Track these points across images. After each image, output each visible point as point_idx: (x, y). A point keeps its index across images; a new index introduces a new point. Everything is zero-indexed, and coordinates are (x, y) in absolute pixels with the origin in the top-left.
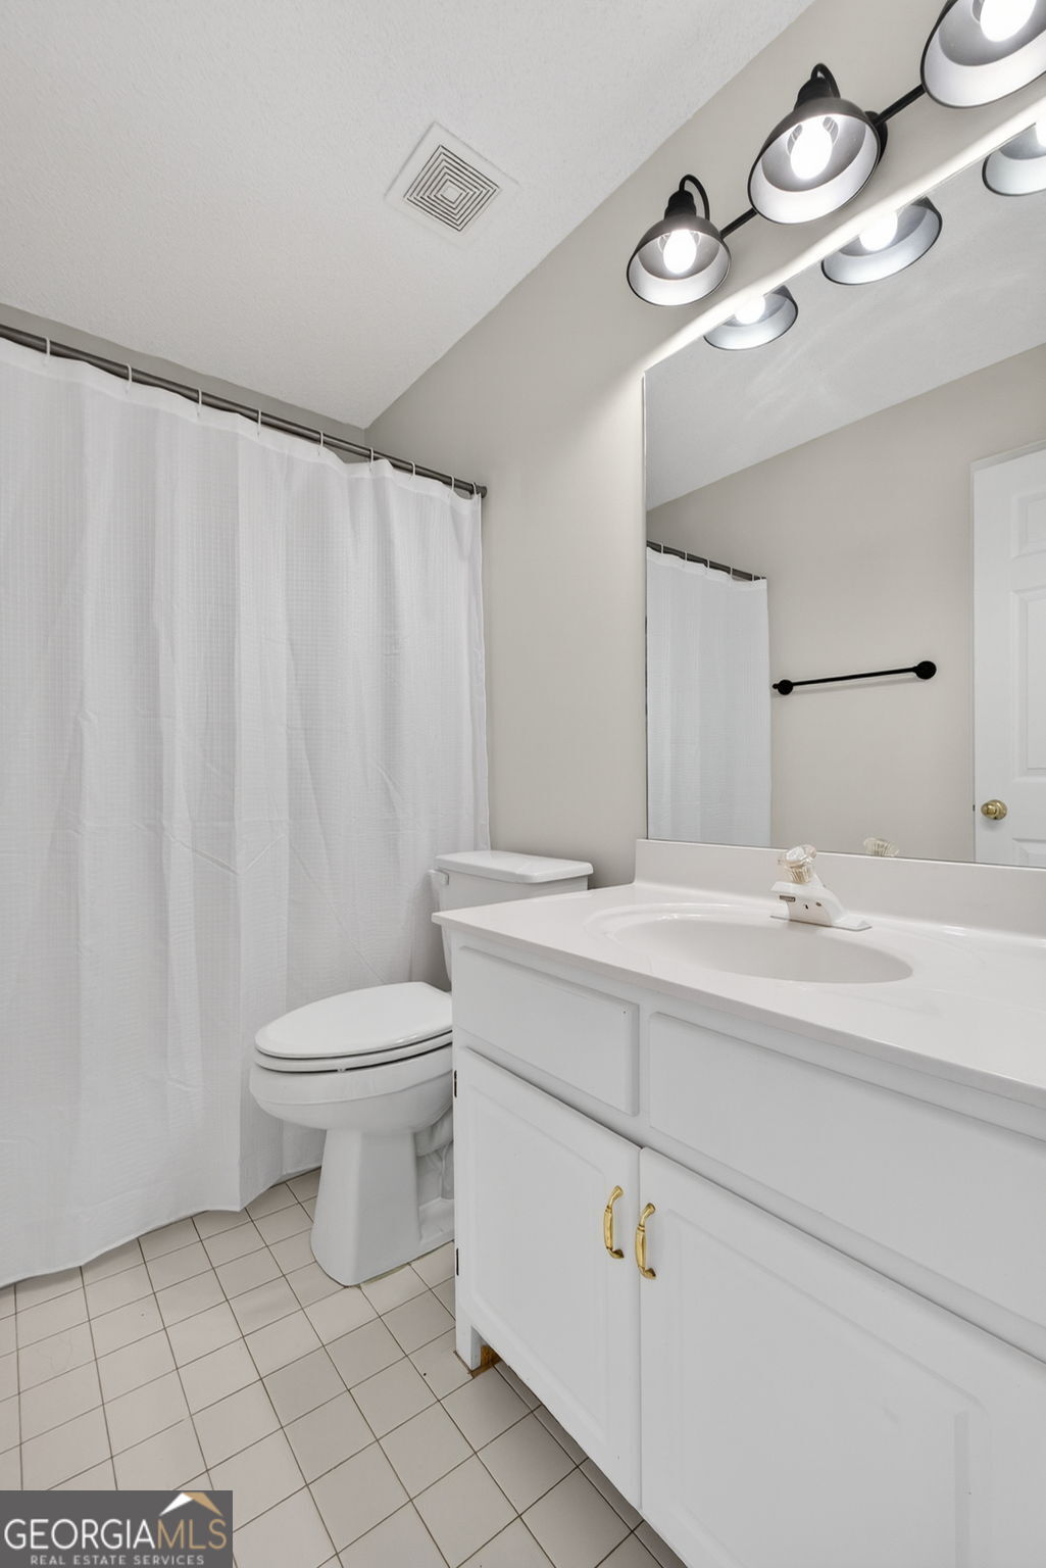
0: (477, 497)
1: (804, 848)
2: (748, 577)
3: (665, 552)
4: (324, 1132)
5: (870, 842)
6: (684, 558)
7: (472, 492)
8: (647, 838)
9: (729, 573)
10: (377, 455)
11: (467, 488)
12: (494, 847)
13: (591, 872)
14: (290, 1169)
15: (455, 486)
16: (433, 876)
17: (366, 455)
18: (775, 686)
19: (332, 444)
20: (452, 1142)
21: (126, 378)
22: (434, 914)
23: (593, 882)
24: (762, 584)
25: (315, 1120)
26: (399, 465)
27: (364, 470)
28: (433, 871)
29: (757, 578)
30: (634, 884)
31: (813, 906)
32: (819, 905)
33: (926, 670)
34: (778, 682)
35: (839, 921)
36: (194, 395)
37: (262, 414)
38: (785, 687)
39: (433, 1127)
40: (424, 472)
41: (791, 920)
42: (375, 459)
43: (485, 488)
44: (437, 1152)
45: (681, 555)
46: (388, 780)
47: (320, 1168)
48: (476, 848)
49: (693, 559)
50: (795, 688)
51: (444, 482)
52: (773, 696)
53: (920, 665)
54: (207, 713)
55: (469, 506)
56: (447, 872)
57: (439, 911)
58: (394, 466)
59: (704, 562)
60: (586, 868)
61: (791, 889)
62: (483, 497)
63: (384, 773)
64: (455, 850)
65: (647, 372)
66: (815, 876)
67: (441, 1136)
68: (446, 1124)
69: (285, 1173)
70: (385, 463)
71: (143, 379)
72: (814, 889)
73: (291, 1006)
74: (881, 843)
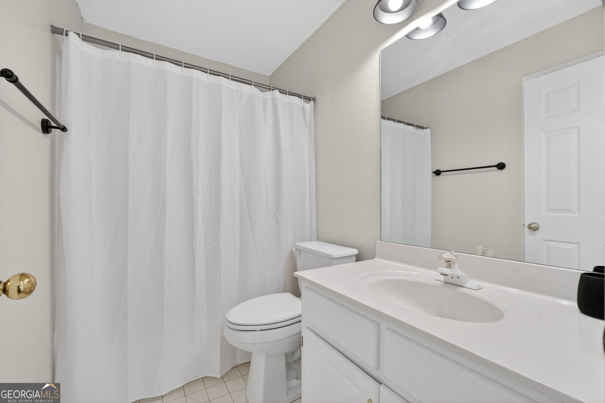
0: (312, 102)
1: (451, 253)
2: (422, 128)
3: (387, 120)
4: (251, 353)
5: (480, 248)
6: (395, 122)
7: (310, 100)
8: (381, 241)
9: (414, 126)
10: (273, 88)
11: (308, 99)
12: (318, 240)
13: (357, 253)
14: (239, 362)
15: (304, 98)
16: (294, 251)
17: (270, 89)
18: (434, 172)
19: (257, 85)
20: (301, 358)
21: (182, 66)
22: (294, 273)
23: (358, 258)
24: (428, 130)
25: (248, 349)
26: (282, 92)
27: (269, 94)
28: (294, 249)
29: (426, 128)
30: (375, 259)
31: (455, 278)
32: (458, 277)
33: (501, 166)
34: (435, 171)
35: (467, 285)
36: (206, 70)
37: (231, 76)
38: (438, 173)
39: (293, 352)
40: (292, 94)
41: (445, 282)
42: (273, 90)
43: (315, 98)
44: (295, 361)
45: (394, 120)
46: (277, 214)
47: (250, 362)
48: (311, 240)
49: (399, 122)
50: (442, 173)
51: (299, 97)
52: (433, 176)
53: (498, 164)
54: (210, 189)
55: (309, 106)
56: (299, 250)
57: (297, 271)
58: (280, 92)
59: (403, 122)
60: (355, 252)
61: (446, 271)
62: (314, 102)
63: (275, 211)
64: (303, 240)
65: (382, 51)
66: (456, 265)
67: (296, 356)
68: (298, 350)
69: (237, 363)
70: (277, 92)
71: (188, 66)
72: (456, 271)
73: (240, 302)
74: (485, 248)
